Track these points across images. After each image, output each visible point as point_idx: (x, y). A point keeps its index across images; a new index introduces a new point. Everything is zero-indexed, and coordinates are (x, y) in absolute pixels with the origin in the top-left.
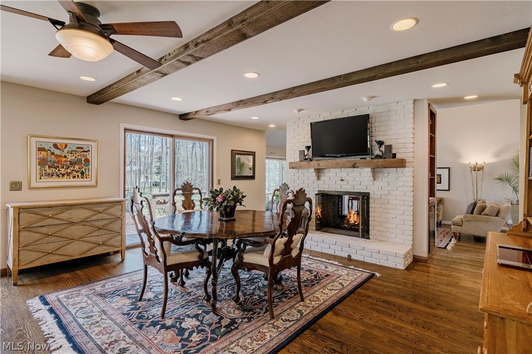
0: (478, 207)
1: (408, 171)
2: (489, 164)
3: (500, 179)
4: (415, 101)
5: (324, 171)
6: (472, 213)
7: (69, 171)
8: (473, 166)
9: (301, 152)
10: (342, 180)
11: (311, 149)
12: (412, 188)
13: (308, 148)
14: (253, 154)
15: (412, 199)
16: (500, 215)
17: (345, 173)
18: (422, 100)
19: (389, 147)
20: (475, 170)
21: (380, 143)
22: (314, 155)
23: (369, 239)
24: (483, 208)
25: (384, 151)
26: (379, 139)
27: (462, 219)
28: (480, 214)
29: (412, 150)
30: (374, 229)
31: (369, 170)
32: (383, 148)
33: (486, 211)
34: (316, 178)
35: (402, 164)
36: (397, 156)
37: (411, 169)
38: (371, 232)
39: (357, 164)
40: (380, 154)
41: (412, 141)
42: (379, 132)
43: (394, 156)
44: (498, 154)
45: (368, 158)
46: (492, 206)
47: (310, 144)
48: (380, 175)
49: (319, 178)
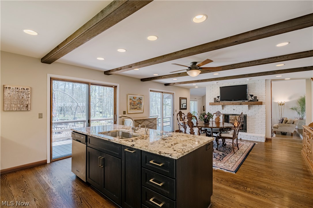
0: (285, 120)
1: (263, 106)
2: (287, 103)
3: (292, 109)
4: (266, 80)
5: (225, 106)
6: (282, 123)
7: (137, 107)
8: (279, 103)
9: (215, 99)
10: (234, 110)
11: (220, 97)
12: (265, 113)
13: (218, 97)
14: (186, 99)
15: (265, 117)
16: (294, 123)
17: (235, 107)
18: (269, 80)
19: (256, 97)
20: (281, 105)
21: (252, 96)
22: (221, 100)
23: (247, 132)
24: (287, 121)
25: (253, 98)
26: (251, 94)
27: (278, 126)
28: (286, 123)
29: (265, 98)
30: (249, 128)
31: (248, 106)
32: (253, 97)
33: (288, 122)
34: (222, 109)
35: (261, 103)
36: (259, 100)
37: (265, 105)
38: (247, 130)
39: (242, 104)
40: (252, 100)
41: (265, 95)
42: (250, 91)
43: (258, 100)
44: (290, 98)
45: (246, 101)
46: (291, 120)
47: (219, 95)
48: (251, 108)
49: (223, 109)
